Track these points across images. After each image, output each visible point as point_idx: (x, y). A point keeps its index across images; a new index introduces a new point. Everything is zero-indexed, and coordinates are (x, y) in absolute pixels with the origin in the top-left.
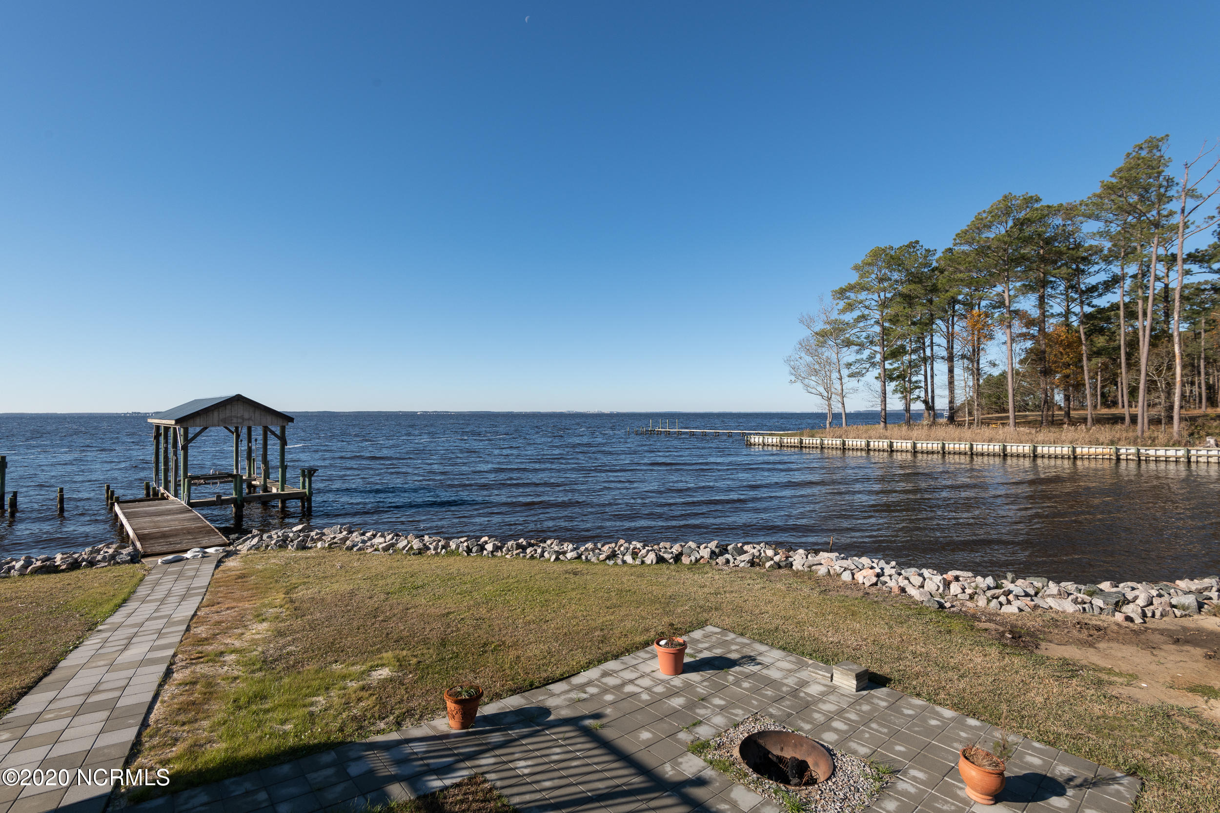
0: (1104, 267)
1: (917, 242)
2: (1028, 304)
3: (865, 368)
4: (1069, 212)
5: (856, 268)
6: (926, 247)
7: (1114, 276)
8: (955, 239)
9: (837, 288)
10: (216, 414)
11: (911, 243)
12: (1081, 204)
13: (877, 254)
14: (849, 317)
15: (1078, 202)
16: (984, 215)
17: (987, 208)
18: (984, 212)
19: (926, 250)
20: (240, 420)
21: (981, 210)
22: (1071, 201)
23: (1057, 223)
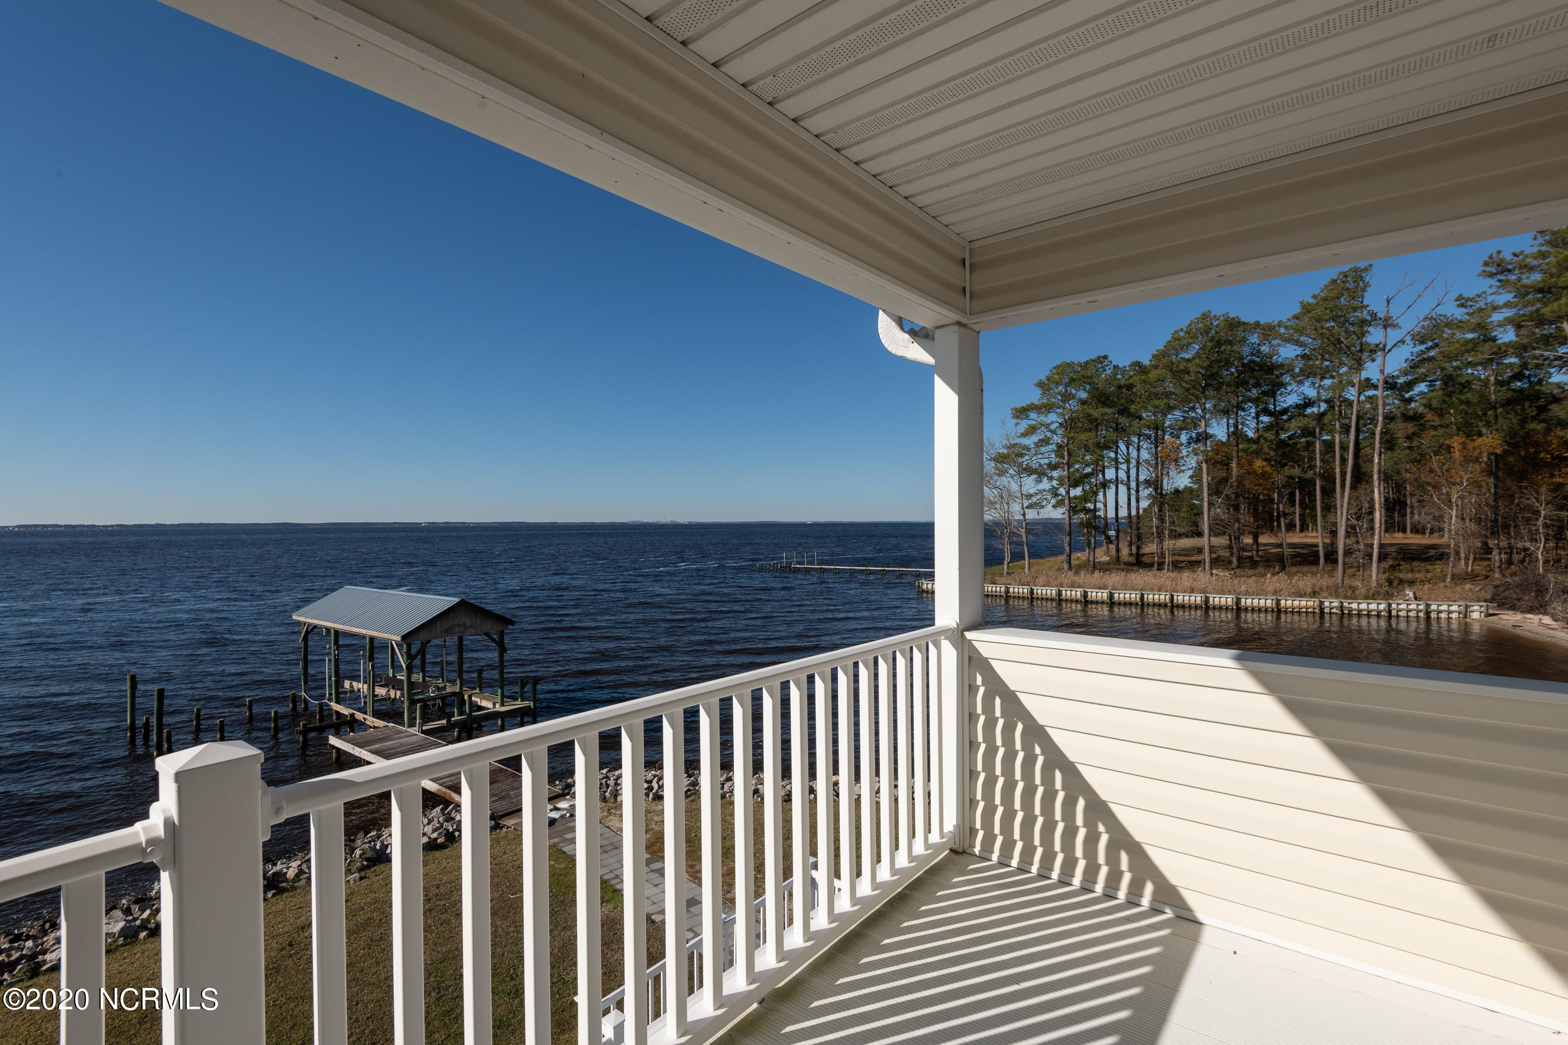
0: (1296, 388)
1: (1105, 357)
2: (1219, 430)
3: (1046, 499)
4: (1268, 331)
5: (1040, 385)
6: (1115, 363)
7: (1305, 398)
8: (1151, 361)
9: (1018, 406)
10: (439, 624)
11: (1099, 357)
12: (1279, 326)
13: (1063, 369)
14: (1030, 441)
15: (1276, 323)
16: (1182, 334)
17: (1184, 325)
18: (1182, 330)
19: (1115, 367)
20: (462, 629)
21: (1177, 328)
22: (1270, 321)
23: (1252, 341)
